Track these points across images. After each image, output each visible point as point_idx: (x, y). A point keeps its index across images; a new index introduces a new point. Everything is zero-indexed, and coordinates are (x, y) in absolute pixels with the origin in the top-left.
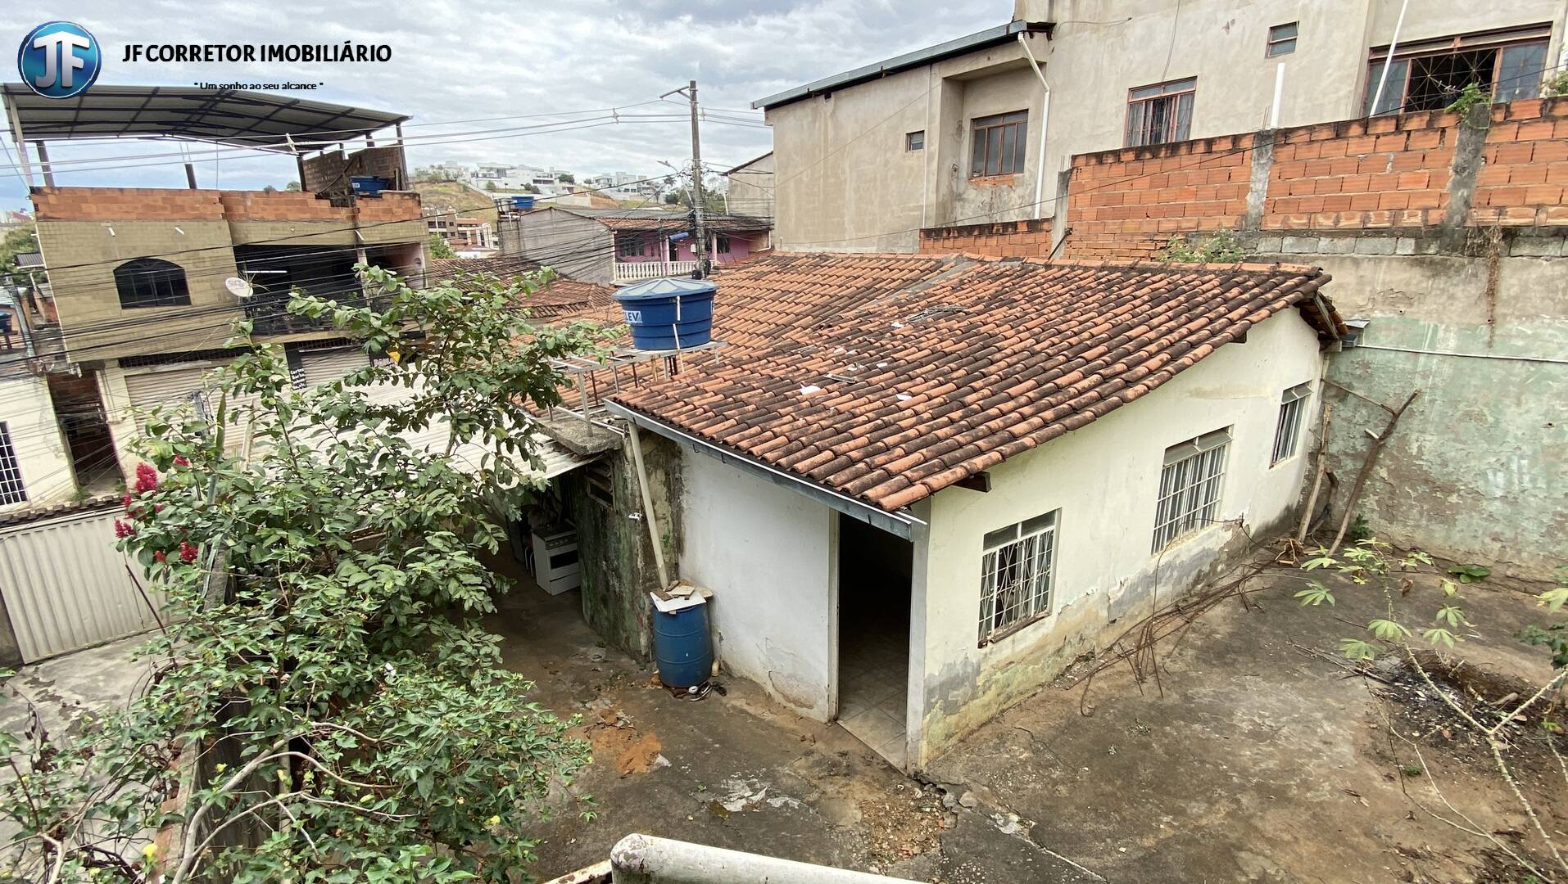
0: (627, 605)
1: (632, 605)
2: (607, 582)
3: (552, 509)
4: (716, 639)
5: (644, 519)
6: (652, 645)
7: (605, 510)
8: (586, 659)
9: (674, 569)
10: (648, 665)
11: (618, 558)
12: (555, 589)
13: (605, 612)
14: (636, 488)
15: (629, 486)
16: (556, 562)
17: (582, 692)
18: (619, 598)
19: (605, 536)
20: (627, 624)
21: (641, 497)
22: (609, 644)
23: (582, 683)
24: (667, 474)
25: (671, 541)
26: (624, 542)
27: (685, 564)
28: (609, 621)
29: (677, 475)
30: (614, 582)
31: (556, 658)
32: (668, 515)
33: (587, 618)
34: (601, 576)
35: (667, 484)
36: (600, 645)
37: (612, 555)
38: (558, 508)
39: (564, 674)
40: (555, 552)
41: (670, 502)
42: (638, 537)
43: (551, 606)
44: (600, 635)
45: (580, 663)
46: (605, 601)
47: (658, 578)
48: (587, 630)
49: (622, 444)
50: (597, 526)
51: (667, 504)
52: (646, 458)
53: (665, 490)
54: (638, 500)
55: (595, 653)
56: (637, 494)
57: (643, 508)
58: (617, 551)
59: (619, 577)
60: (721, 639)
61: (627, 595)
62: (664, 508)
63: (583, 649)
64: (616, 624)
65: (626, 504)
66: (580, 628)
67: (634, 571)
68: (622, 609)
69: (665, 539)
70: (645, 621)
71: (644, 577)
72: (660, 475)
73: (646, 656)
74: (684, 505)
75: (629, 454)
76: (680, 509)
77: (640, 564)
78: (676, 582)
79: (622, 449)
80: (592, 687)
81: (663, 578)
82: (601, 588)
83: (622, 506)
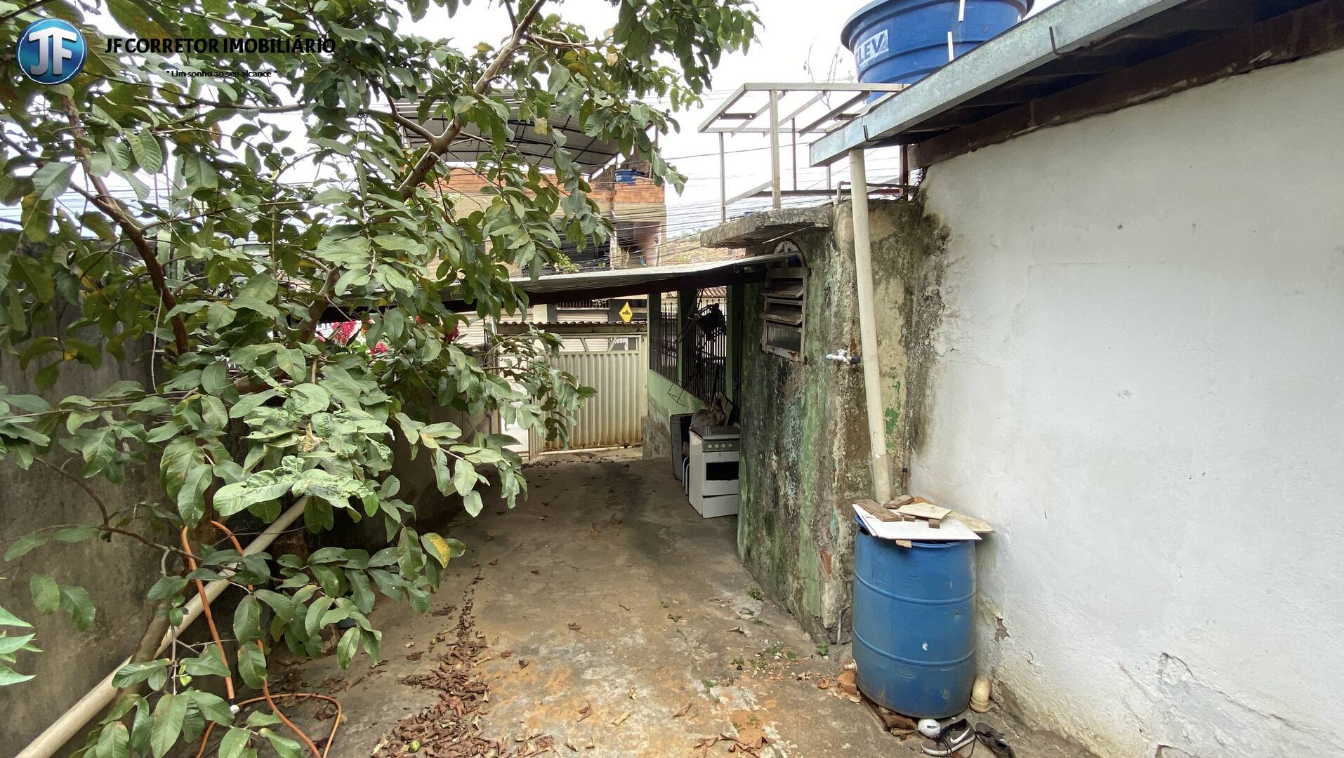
0: (805, 531)
1: (815, 531)
2: (776, 491)
3: (721, 410)
4: (986, 632)
5: (856, 367)
6: (845, 615)
7: (786, 363)
8: (729, 610)
9: (902, 476)
10: (833, 650)
11: (797, 445)
13: (768, 543)
14: (846, 302)
15: (835, 299)
16: (715, 472)
17: (709, 663)
18: (793, 518)
19: (781, 410)
20: (801, 564)
21: (856, 322)
22: (769, 597)
23: (715, 647)
24: (908, 291)
25: (900, 423)
26: (812, 413)
27: (924, 472)
28: (773, 558)
29: (929, 291)
30: (787, 489)
31: (684, 596)
32: (901, 371)
33: (742, 551)
34: (768, 482)
35: (906, 311)
36: (755, 595)
37: (788, 441)
38: (728, 409)
39: (690, 623)
40: (715, 458)
41: (907, 347)
42: (839, 400)
43: (699, 529)
44: (757, 579)
45: (718, 614)
46: (769, 522)
47: (870, 483)
48: (739, 569)
49: (831, 218)
50: (770, 396)
51: (901, 349)
52: (876, 248)
53: (901, 321)
54: (847, 327)
55: (744, 604)
56: (848, 315)
57: (855, 345)
58: (797, 432)
59: (796, 479)
60: (1002, 633)
61: (806, 513)
62: (899, 360)
63: (727, 594)
64: (781, 567)
65: (823, 338)
66: (729, 564)
67: (824, 465)
68: (795, 538)
69: (890, 416)
70: (836, 563)
71: (843, 478)
72: (895, 290)
73: (831, 630)
74: (940, 347)
75: (841, 233)
76: (929, 355)
77: (838, 452)
78: (905, 498)
79: (828, 231)
80: (728, 659)
81: (883, 483)
82: (766, 501)
83: (817, 345)
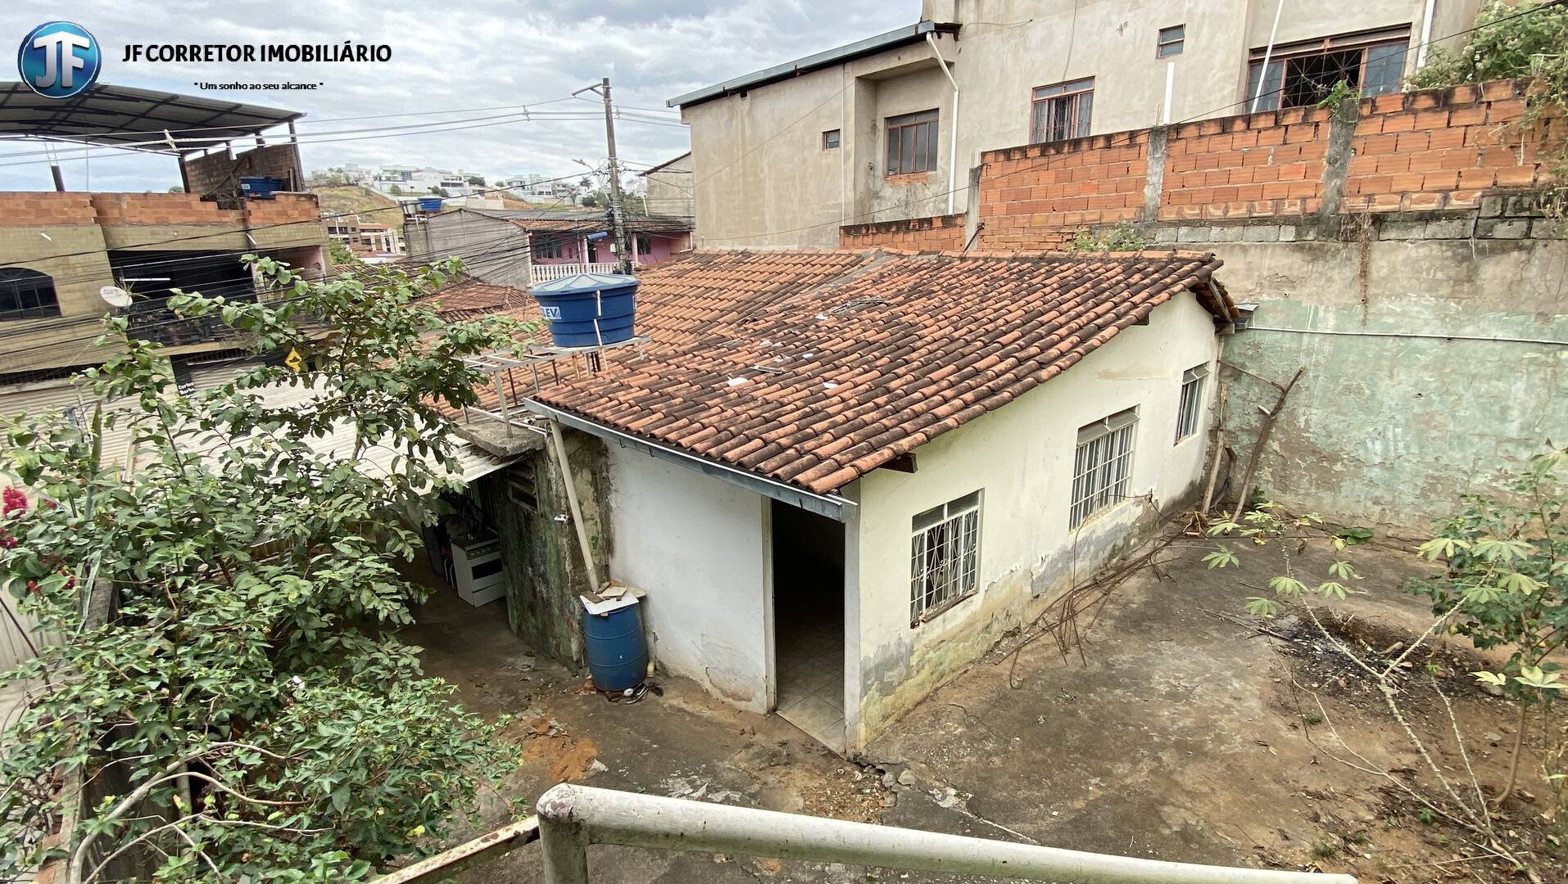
0: (556, 611)
1: (561, 610)
2: (534, 589)
3: (473, 518)
4: (651, 639)
5: (571, 521)
6: (584, 651)
7: (529, 514)
8: (514, 669)
9: (604, 571)
10: (581, 671)
11: (544, 562)
12: (478, 601)
13: (533, 621)
14: (561, 489)
15: (554, 487)
16: (478, 572)
17: (511, 702)
18: (547, 604)
19: (530, 541)
20: (557, 629)
21: (567, 498)
22: (539, 653)
23: (511, 693)
24: (594, 474)
25: (600, 542)
26: (550, 546)
27: (615, 565)
28: (537, 628)
29: (604, 474)
30: (541, 588)
31: (482, 670)
32: (596, 515)
33: (514, 627)
34: (527, 583)
35: (594, 483)
36: (529, 654)
37: (538, 560)
38: (479, 517)
39: (491, 686)
40: (478, 562)
41: (598, 501)
42: (565, 540)
43: (475, 617)
44: (528, 644)
45: (508, 674)
46: (532, 608)
47: (587, 581)
48: (515, 640)
49: (544, 444)
50: (521, 531)
51: (594, 504)
52: (571, 458)
53: (592, 490)
54: (563, 501)
55: (523, 663)
56: (563, 495)
57: (569, 509)
58: (544, 555)
59: (546, 582)
60: (656, 639)
61: (555, 601)
62: (591, 508)
63: (510, 660)
64: (545, 632)
65: (551, 506)
66: (506, 638)
67: (562, 575)
68: (551, 616)
69: (594, 541)
70: (576, 626)
71: (573, 580)
72: (586, 475)
73: (578, 661)
74: (613, 505)
75: (552, 454)
76: (608, 509)
77: (568, 567)
78: (607, 584)
79: (545, 449)
80: (521, 697)
81: (593, 580)
82: (528, 596)
83: (547, 509)
